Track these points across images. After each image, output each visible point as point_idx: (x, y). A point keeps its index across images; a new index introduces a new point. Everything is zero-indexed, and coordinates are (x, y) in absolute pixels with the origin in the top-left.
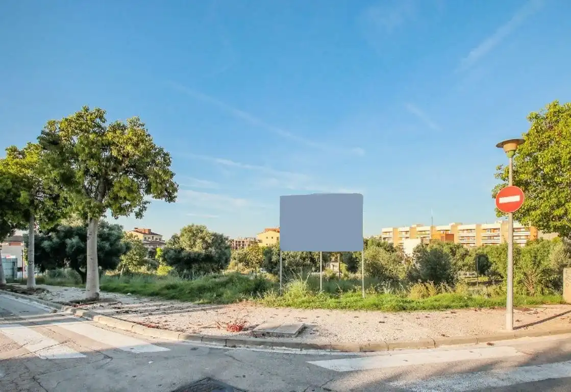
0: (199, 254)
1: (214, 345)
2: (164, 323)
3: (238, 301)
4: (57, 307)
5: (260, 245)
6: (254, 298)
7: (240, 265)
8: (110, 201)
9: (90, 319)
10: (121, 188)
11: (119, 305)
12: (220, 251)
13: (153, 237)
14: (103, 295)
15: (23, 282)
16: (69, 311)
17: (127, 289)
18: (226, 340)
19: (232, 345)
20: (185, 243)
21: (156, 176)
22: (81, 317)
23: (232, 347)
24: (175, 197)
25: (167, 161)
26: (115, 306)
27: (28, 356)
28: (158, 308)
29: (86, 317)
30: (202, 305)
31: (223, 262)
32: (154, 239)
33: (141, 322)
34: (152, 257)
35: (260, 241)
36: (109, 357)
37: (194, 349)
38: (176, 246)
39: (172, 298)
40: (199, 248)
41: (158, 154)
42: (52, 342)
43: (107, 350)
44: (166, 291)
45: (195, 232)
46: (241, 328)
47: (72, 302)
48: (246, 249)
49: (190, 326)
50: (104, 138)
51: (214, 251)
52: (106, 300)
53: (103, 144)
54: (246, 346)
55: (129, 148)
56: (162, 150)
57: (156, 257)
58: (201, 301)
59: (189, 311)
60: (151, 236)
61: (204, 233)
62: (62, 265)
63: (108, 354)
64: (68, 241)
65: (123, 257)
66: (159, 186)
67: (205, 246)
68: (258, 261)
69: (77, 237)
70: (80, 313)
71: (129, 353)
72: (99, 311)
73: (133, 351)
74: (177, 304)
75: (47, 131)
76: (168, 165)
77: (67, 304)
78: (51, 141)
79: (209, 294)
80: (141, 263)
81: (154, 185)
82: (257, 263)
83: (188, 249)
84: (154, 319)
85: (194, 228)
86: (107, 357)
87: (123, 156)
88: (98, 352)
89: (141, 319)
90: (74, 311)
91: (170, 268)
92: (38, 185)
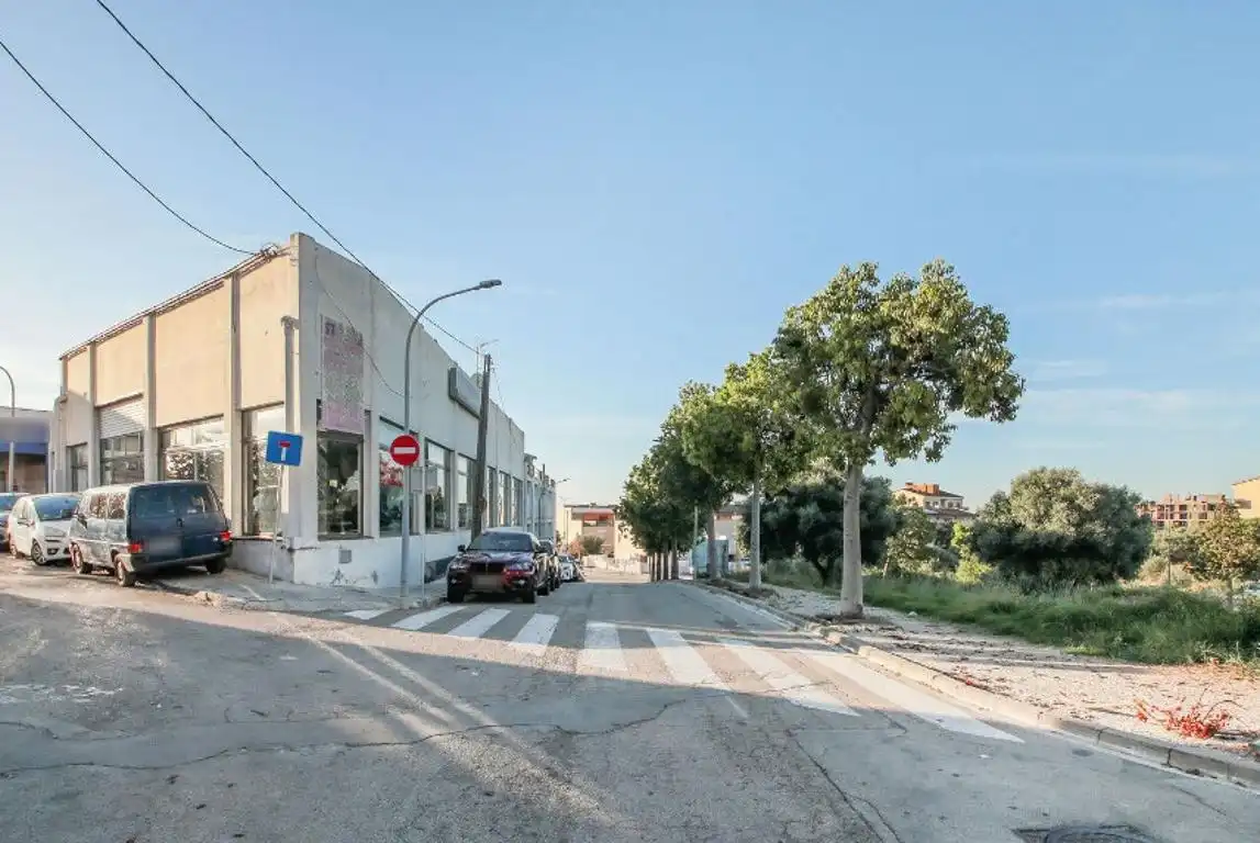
0: (1061, 539)
1: (1135, 755)
2: (998, 683)
3: (1190, 660)
4: (797, 623)
5: (1245, 514)
6: (1246, 661)
7: (1177, 570)
8: (883, 433)
9: (852, 649)
10: (905, 405)
11: (899, 633)
12: (1115, 531)
13: (943, 501)
14: (868, 611)
15: (744, 577)
16: (817, 633)
17: (907, 603)
18: (1170, 752)
19: (1187, 769)
20: (1023, 513)
21: (977, 367)
22: (837, 645)
23: (1188, 772)
24: (1015, 409)
25: (999, 329)
26: (895, 633)
27: (773, 694)
28: (979, 648)
29: (846, 647)
30: (1086, 658)
31: (1127, 558)
32: (946, 503)
33: (949, 671)
34: (942, 543)
35: (1245, 504)
36: (900, 727)
37: (1083, 753)
38: (1003, 519)
39: (1007, 632)
40: (1059, 524)
41: (980, 320)
42: (802, 680)
43: (896, 713)
44: (991, 617)
45: (1048, 486)
46: (1210, 731)
47: (818, 616)
48: (1193, 526)
49: (1063, 699)
50: (876, 315)
51: (1099, 530)
52: (874, 620)
53: (872, 327)
54: (1234, 778)
55: (923, 323)
56: (989, 312)
57: (953, 543)
58: (1082, 648)
59: (1052, 667)
60: (938, 499)
61: (1073, 486)
62: (790, 554)
63: (898, 722)
64: (802, 511)
65: (890, 541)
66: (982, 388)
67: (1075, 517)
68: (1237, 561)
69: (814, 505)
70: (834, 638)
71: (935, 727)
72: (865, 639)
73: (943, 725)
74: (1020, 647)
75: (785, 327)
76: (1002, 338)
77: (811, 620)
78: (792, 342)
79: (1102, 634)
80: (924, 555)
81: (970, 388)
82: (1235, 566)
83: (1030, 526)
84: (976, 670)
85: (1046, 477)
86: (895, 725)
87: (911, 341)
88: (879, 713)
89: (948, 667)
90: (825, 634)
91: (985, 568)
92: (766, 419)
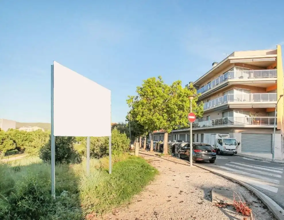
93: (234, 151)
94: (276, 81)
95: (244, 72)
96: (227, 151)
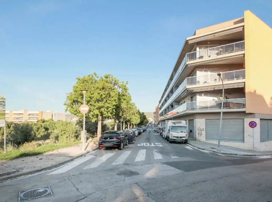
93: (184, 139)
94: (244, 54)
95: (210, 49)
96: (174, 138)
